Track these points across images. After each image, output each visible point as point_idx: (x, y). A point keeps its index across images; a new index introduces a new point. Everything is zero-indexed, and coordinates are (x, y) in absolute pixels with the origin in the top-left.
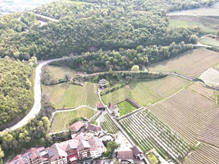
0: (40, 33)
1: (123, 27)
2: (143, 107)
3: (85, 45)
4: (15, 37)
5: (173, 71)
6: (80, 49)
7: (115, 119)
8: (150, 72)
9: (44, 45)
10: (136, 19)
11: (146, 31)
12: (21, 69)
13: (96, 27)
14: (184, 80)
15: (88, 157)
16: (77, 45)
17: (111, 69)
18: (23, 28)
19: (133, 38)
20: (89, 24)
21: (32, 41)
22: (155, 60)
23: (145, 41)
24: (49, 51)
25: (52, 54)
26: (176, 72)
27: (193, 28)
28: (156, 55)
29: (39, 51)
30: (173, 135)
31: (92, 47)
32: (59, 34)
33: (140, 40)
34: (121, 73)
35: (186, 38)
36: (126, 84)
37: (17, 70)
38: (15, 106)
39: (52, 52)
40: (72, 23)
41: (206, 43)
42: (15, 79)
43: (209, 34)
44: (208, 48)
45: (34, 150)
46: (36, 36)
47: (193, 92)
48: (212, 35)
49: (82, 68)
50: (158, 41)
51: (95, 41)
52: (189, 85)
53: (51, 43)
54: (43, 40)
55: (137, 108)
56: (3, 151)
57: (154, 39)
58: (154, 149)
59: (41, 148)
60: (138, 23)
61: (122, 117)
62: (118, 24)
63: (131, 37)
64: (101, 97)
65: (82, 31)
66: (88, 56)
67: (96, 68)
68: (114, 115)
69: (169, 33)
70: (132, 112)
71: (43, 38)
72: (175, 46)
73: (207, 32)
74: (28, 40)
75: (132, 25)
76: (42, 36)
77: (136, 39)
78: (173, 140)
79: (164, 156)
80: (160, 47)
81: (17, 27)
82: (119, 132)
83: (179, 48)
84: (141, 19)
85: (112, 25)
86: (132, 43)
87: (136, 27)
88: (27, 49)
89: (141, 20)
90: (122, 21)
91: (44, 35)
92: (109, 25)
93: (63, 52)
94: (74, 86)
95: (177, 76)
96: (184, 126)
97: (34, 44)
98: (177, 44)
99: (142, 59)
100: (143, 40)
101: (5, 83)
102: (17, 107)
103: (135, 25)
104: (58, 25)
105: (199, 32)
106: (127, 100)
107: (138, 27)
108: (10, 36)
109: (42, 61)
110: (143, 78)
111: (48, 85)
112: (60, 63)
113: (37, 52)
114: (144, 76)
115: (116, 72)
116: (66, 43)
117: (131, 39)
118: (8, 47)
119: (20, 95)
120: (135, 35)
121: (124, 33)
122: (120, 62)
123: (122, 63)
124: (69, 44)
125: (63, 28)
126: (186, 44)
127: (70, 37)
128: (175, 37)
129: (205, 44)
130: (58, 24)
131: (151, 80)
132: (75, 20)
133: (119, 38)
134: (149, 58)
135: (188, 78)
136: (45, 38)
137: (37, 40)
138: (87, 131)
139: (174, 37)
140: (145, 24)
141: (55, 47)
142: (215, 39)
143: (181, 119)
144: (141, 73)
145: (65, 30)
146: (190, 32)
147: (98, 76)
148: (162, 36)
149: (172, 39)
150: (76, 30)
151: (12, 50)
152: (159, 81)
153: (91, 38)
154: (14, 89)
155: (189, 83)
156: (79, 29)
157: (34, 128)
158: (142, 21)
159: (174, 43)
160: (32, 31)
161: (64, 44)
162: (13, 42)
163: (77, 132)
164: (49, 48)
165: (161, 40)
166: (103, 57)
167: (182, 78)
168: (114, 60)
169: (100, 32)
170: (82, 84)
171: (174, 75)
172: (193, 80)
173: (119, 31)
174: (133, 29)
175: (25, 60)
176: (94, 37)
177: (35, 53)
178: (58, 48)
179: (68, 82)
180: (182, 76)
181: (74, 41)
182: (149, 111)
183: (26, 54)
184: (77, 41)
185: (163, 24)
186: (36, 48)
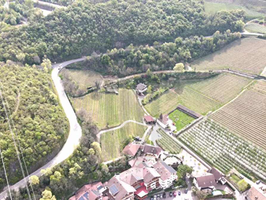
0: (46, 25)
1: (154, 13)
2: (203, 116)
3: (109, 39)
4: (12, 32)
5: (225, 68)
6: (103, 45)
7: (172, 134)
8: (197, 71)
9: (55, 43)
10: (166, 3)
11: (182, 17)
12: (38, 78)
13: (120, 15)
14: (242, 78)
15: (156, 189)
16: (98, 40)
17: (149, 70)
18: (17, 18)
19: (169, 28)
20: (110, 11)
21: (37, 38)
22: (199, 55)
23: (183, 31)
24: (64, 50)
25: (68, 54)
26: (230, 69)
27: (237, 12)
28: (199, 48)
29: (50, 51)
30: (253, 149)
31: (118, 42)
32: (73, 26)
33: (176, 30)
34: (162, 74)
35: (231, 25)
36: (170, 88)
37: (33, 79)
38: (52, 131)
39: (68, 51)
40: (87, 10)
41: (254, 30)
42: (35, 92)
43: (255, 18)
44: (260, 37)
45: (89, 188)
46: (42, 30)
47: (261, 94)
48: (259, 20)
49: (110, 70)
50: (198, 30)
51: (121, 34)
52: (251, 85)
53: (64, 39)
54: (53, 35)
55: (196, 119)
56: (54, 196)
57: (193, 28)
58: (234, 169)
59: (98, 184)
60: (170, 7)
61: (180, 131)
62: (146, 10)
63: (165, 27)
64: (144, 107)
65: (102, 20)
66: (115, 54)
67: (129, 70)
68: (170, 130)
69: (209, 19)
70: (191, 124)
71: (52, 33)
72: (220, 35)
73: (252, 17)
74: (32, 35)
75: (163, 11)
76: (50, 30)
77: (172, 29)
78: (254, 155)
79: (250, 176)
80: (202, 38)
81: (10, 18)
82: (182, 151)
83: (225, 38)
84: (173, 2)
85: (140, 11)
86: (167, 35)
87: (169, 12)
88: (33, 48)
89: (173, 4)
90: (150, 5)
91: (53, 27)
92: (136, 11)
93: (82, 50)
94: (108, 95)
95: (232, 74)
96: (262, 137)
97: (41, 41)
98: (221, 33)
99: (184, 54)
100: (181, 30)
101: (27, 100)
102: (55, 132)
103: (166, 10)
104: (69, 14)
105: (244, 17)
106: (178, 108)
107: (171, 13)
108: (4, 32)
109: (55, 64)
110: (190, 79)
111: (77, 97)
112: (79, 65)
113: (48, 52)
114: (191, 76)
115: (155, 73)
116: (84, 38)
117: (166, 29)
118: (5, 47)
119: (52, 115)
120: (170, 23)
121: (156, 22)
122: (158, 60)
123: (160, 61)
124: (88, 39)
125: (77, 17)
126: (232, 33)
127: (88, 29)
128: (218, 24)
129: (254, 32)
130: (68, 12)
131: (200, 81)
132: (90, 6)
133: (152, 28)
134: (192, 52)
135: (247, 76)
136: (54, 32)
137: (43, 35)
138: (145, 154)
139: (216, 25)
140: (179, 8)
141: (70, 44)
142: (263, 25)
143: (256, 128)
144: (186, 72)
145: (80, 20)
146: (234, 17)
147: (133, 80)
148: (202, 24)
149: (215, 27)
150: (94, 19)
151: (13, 51)
152: (210, 81)
153: (116, 30)
154: (41, 107)
155: (250, 82)
156: (98, 18)
157: (86, 159)
158: (175, 4)
159: (218, 32)
160: (34, 23)
161: (82, 39)
162: (11, 40)
163: (134, 158)
164: (62, 45)
165: (202, 29)
166: (136, 54)
167: (239, 76)
168: (150, 58)
169: (125, 21)
170: (117, 92)
171: (228, 72)
172: (254, 78)
173: (149, 19)
174: (166, 16)
175: (36, 64)
176: (120, 29)
177: (46, 54)
178: (75, 45)
179: (99, 91)
180: (239, 73)
181: (94, 34)
182: (212, 120)
183: (34, 56)
184: (98, 35)
185: (200, 8)
186: (46, 46)
